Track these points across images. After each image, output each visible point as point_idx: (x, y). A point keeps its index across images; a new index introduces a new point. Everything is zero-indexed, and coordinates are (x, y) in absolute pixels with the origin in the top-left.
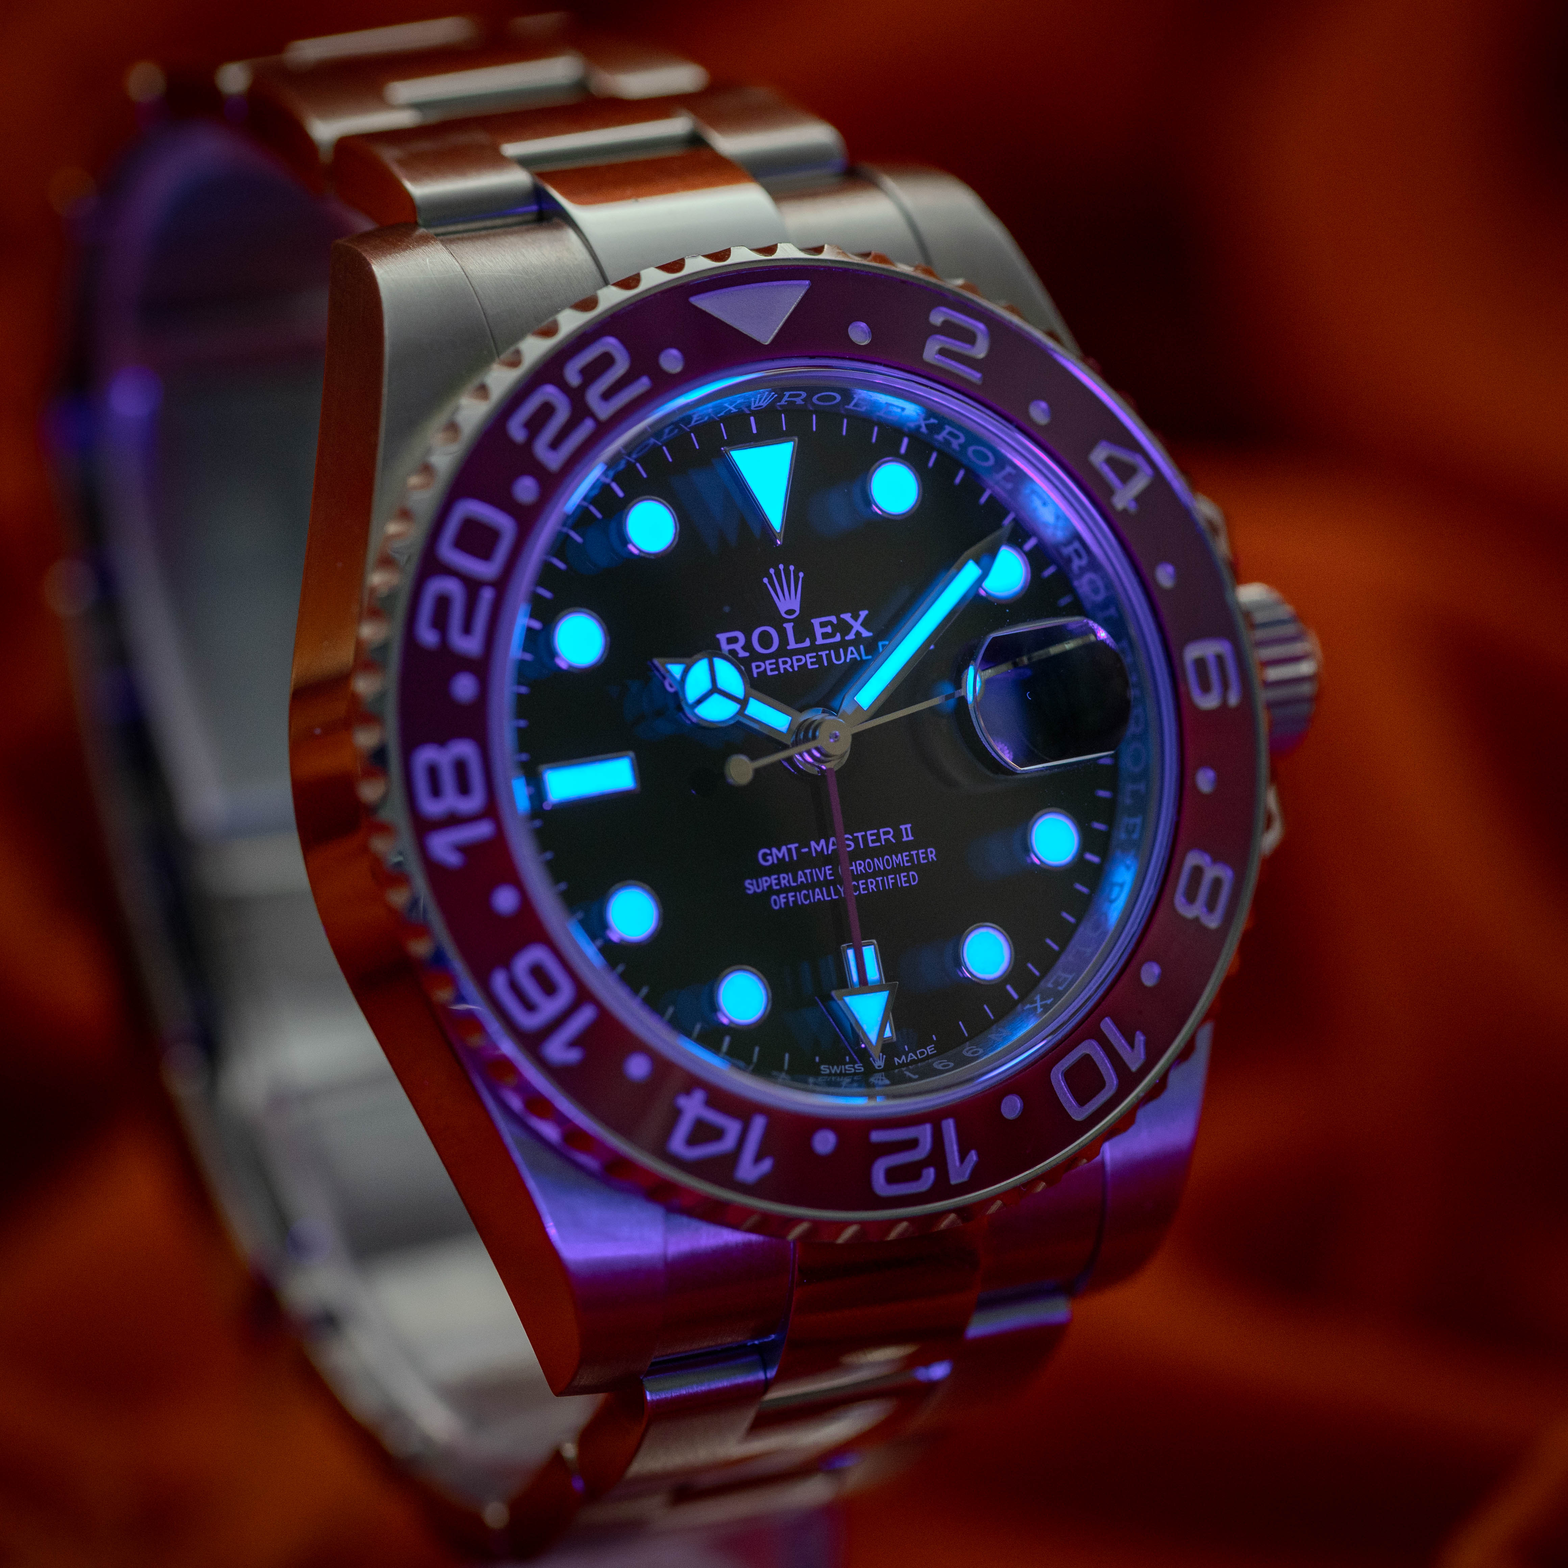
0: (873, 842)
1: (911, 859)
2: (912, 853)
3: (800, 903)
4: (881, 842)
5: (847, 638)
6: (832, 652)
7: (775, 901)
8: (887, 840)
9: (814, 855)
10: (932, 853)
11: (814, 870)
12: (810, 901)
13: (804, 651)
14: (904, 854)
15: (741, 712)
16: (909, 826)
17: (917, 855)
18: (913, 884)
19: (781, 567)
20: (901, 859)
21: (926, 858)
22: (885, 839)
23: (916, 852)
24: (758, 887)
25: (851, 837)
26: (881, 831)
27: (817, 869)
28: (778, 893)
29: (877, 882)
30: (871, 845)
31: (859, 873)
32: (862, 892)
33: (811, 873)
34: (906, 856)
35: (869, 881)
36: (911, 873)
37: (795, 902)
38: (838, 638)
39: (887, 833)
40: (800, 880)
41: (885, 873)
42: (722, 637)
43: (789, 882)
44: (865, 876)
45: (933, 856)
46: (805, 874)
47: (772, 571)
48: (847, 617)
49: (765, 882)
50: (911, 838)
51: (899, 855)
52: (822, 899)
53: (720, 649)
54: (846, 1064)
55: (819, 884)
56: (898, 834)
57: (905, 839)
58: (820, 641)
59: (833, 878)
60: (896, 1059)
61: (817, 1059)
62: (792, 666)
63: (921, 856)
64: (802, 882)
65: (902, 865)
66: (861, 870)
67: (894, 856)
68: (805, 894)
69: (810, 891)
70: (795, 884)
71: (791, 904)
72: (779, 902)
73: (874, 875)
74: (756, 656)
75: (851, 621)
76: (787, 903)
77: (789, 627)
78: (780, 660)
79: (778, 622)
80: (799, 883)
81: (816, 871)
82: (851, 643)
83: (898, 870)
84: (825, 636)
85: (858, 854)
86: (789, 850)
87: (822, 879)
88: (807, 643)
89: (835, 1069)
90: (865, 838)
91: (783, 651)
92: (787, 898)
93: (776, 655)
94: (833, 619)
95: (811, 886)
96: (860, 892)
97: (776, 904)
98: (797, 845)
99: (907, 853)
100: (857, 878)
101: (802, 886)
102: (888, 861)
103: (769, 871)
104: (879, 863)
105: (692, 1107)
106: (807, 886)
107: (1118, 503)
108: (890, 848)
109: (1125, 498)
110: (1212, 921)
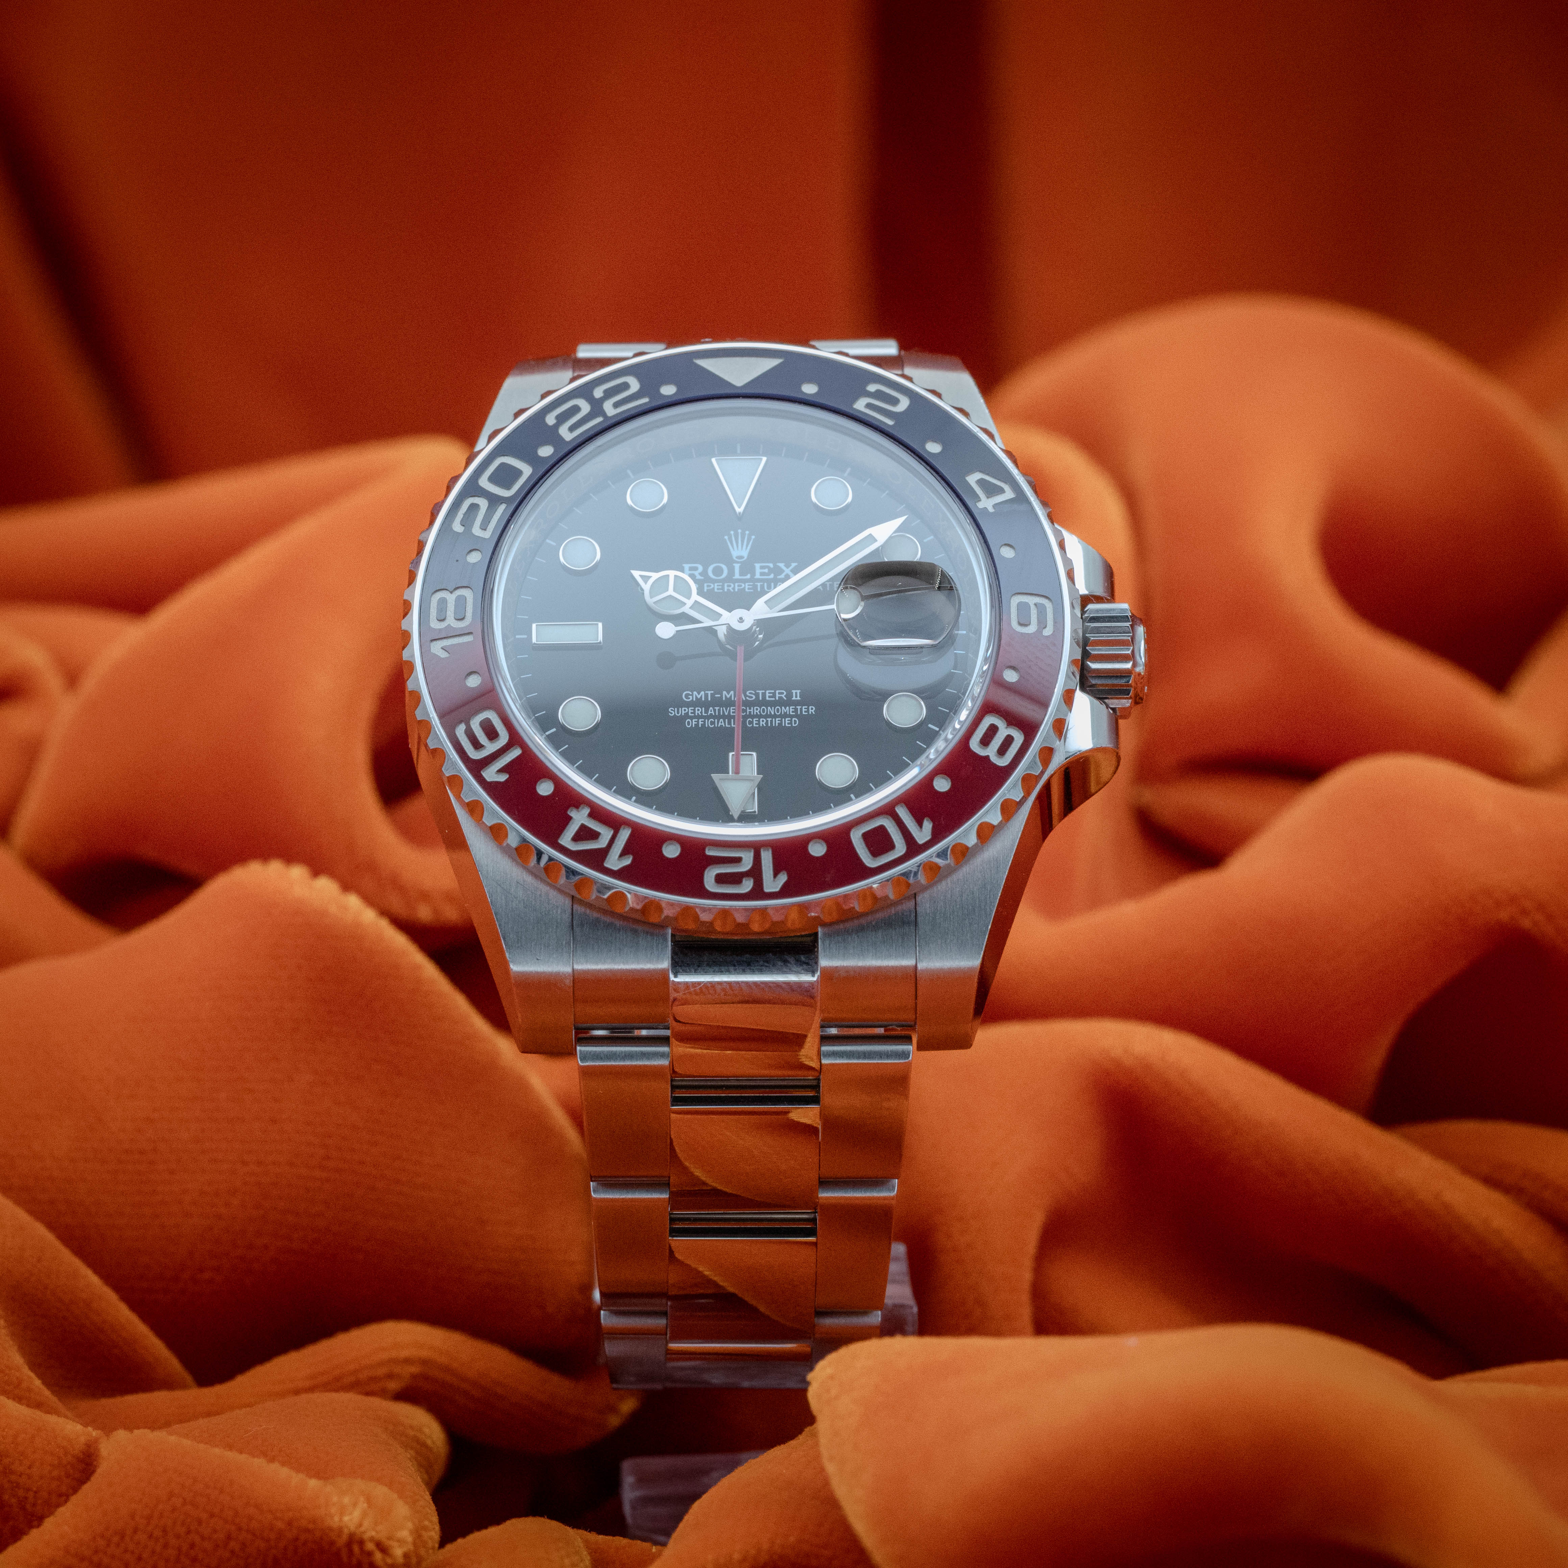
0: (769, 697)
1: (796, 710)
2: (797, 707)
3: (707, 726)
4: (775, 698)
5: (778, 577)
6: (766, 584)
7: (689, 722)
9: (724, 699)
10: (812, 709)
11: (721, 708)
12: (715, 726)
13: (745, 581)
14: (791, 707)
16: (798, 691)
17: (801, 709)
18: (793, 725)
20: (790, 710)
21: (807, 711)
22: (779, 697)
23: (801, 707)
24: (678, 713)
25: (753, 692)
26: (777, 692)
27: (724, 708)
28: (692, 718)
29: (767, 721)
30: (768, 699)
31: (755, 713)
32: (755, 725)
33: (719, 710)
34: (792, 709)
35: (761, 719)
36: (793, 719)
37: (703, 725)
38: (772, 576)
39: (782, 694)
40: (710, 712)
41: (775, 716)
43: (701, 712)
44: (759, 716)
45: (813, 711)
46: (715, 710)
49: (683, 711)
50: (799, 698)
51: (788, 707)
52: (724, 726)
55: (724, 717)
56: (789, 695)
57: (794, 698)
58: (758, 576)
59: (734, 714)
62: (734, 589)
63: (804, 710)
64: (711, 714)
65: (788, 713)
66: (757, 713)
67: (783, 708)
68: (711, 721)
69: (716, 720)
70: (706, 715)
71: (700, 726)
72: (691, 723)
73: (766, 716)
74: (707, 579)
75: (784, 568)
76: (697, 725)
77: (737, 567)
80: (709, 714)
81: (723, 709)
83: (785, 716)
84: (762, 574)
85: (757, 703)
86: (706, 695)
87: (726, 714)
88: (748, 576)
90: (764, 694)
92: (698, 722)
93: (724, 581)
94: (771, 565)
95: (719, 717)
96: (753, 725)
97: (689, 724)
98: (712, 692)
99: (794, 707)
100: (753, 717)
101: (711, 716)
102: (778, 710)
103: (688, 705)
104: (771, 710)
105: (580, 817)
106: (714, 717)
107: (981, 505)
108: (781, 703)
109: (987, 503)
110: (1001, 761)
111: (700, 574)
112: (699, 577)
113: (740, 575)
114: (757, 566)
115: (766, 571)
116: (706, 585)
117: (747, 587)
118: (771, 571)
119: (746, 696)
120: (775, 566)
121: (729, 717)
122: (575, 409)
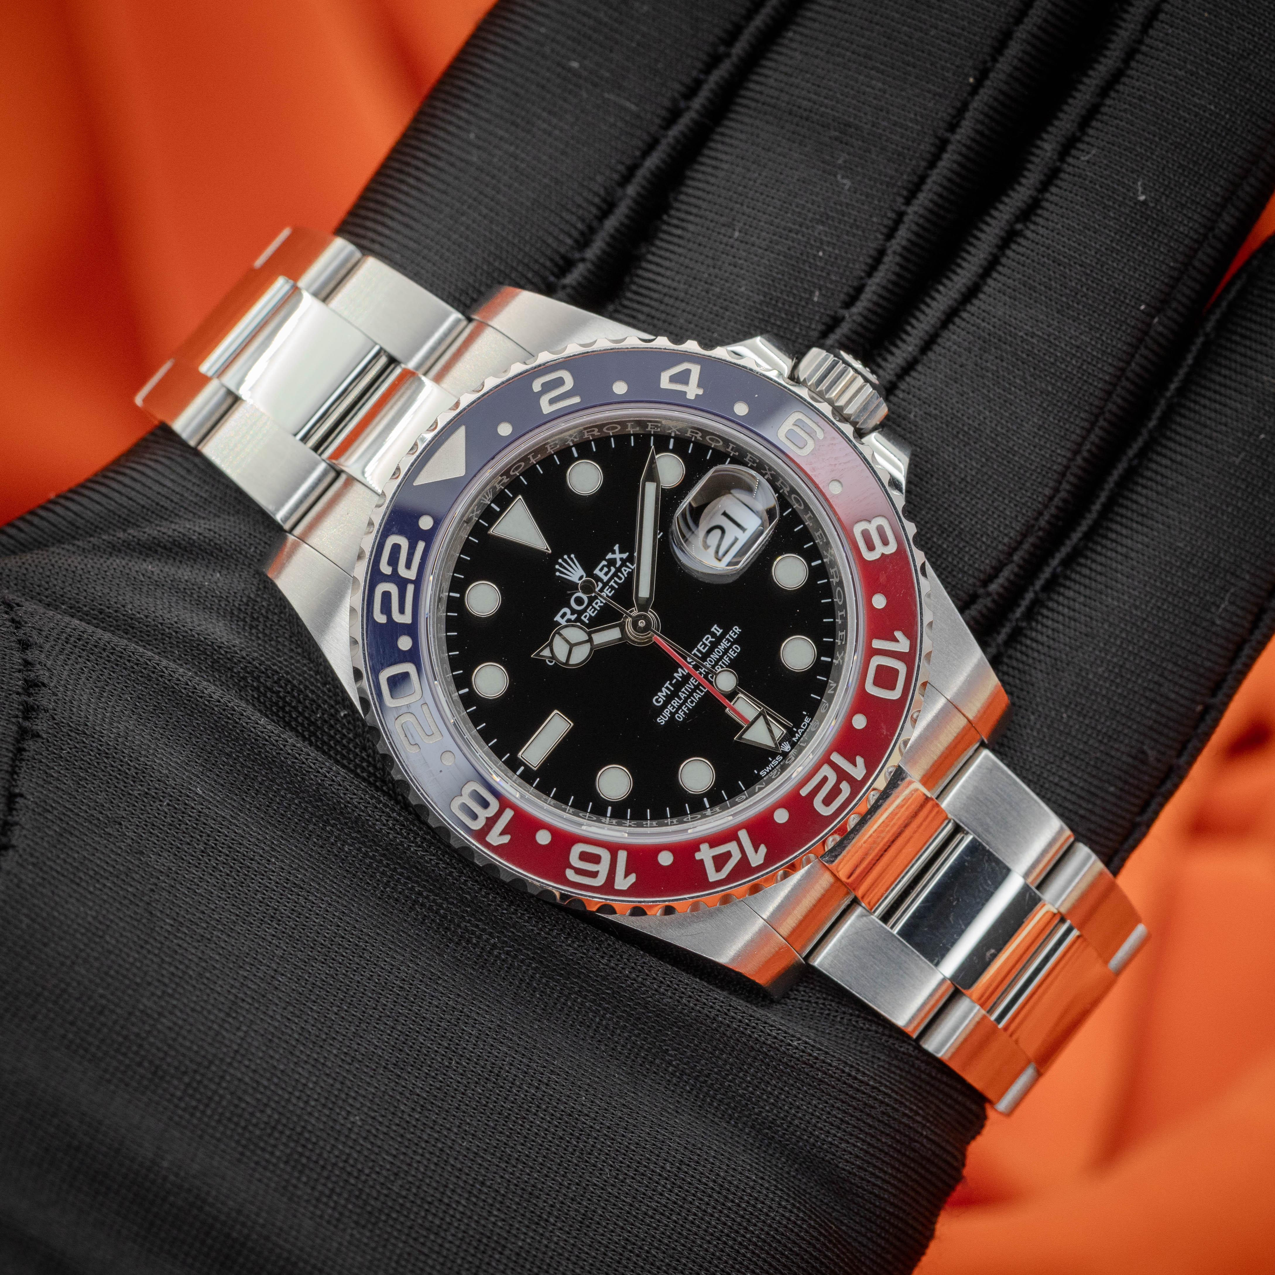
0: (704, 648)
1: (729, 641)
2: (727, 637)
3: (691, 707)
4: (708, 646)
7: (678, 717)
8: (710, 642)
9: (680, 679)
10: (736, 629)
12: (695, 702)
14: (724, 641)
15: (592, 646)
16: (715, 626)
17: (730, 636)
18: (738, 651)
20: (724, 644)
21: (736, 633)
23: (728, 635)
24: (665, 718)
25: (692, 656)
26: (704, 640)
28: (677, 712)
29: (720, 665)
30: (704, 651)
33: (686, 689)
35: (716, 668)
36: (734, 647)
37: (688, 709)
38: (613, 570)
39: (708, 638)
40: (682, 697)
41: (721, 658)
42: (558, 618)
43: (678, 702)
44: (713, 667)
45: (738, 630)
46: (683, 692)
47: (557, 567)
48: (610, 556)
49: (667, 713)
50: (721, 631)
51: (722, 643)
52: (701, 697)
54: (770, 761)
55: (694, 691)
56: (713, 635)
57: (718, 634)
59: (697, 682)
60: (793, 738)
61: (755, 771)
63: (732, 635)
64: (684, 697)
65: (726, 647)
66: (709, 667)
67: (719, 647)
68: (690, 702)
69: (692, 698)
70: (682, 701)
71: (688, 712)
72: (680, 716)
73: (716, 663)
76: (685, 713)
80: (683, 699)
81: (687, 686)
82: (621, 566)
83: (726, 651)
85: (701, 660)
86: (667, 688)
87: (693, 687)
89: (768, 769)
90: (699, 651)
92: (683, 711)
93: (590, 604)
94: (604, 563)
95: (691, 695)
97: (680, 718)
98: (668, 682)
99: (725, 639)
100: (710, 672)
101: (686, 699)
102: (718, 651)
103: (664, 706)
104: (715, 656)
105: (706, 854)
106: (688, 697)
107: (691, 396)
108: (714, 645)
109: (692, 390)
110: (892, 548)
111: (572, 614)
112: (573, 617)
114: (597, 571)
119: (690, 663)
121: (697, 687)
122: (386, 596)
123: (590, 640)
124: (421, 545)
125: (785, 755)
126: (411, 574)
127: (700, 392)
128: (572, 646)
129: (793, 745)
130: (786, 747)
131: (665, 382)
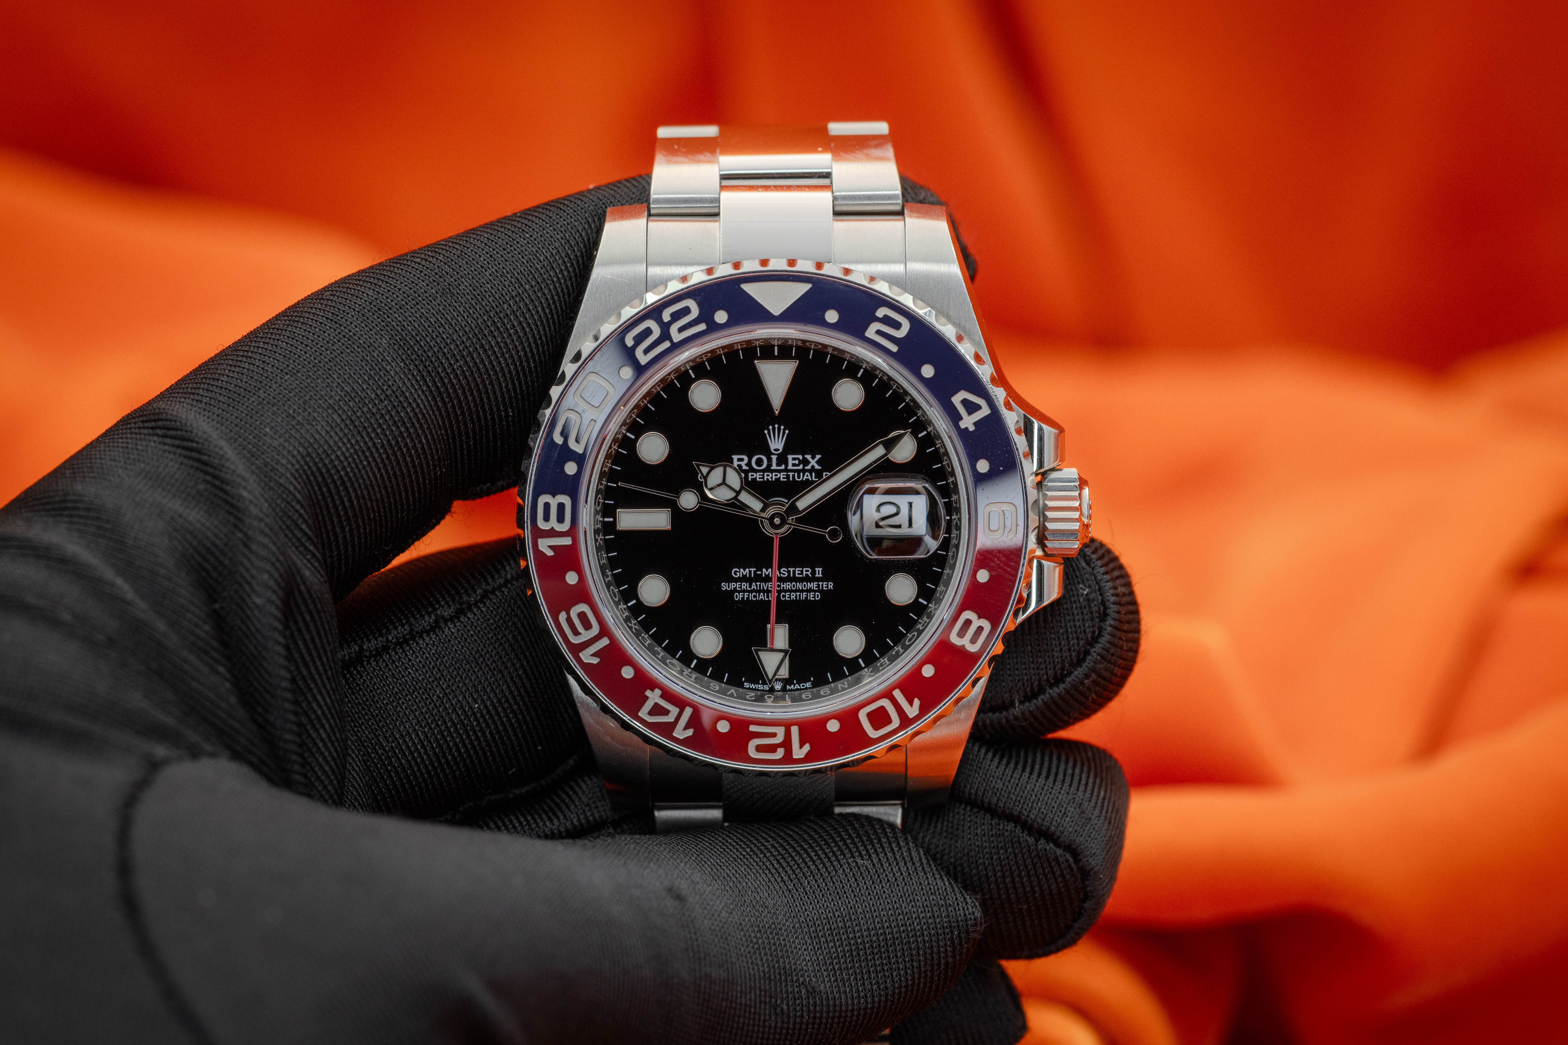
0: (799, 574)
1: (818, 587)
2: (819, 583)
3: (750, 599)
4: (803, 575)
7: (737, 596)
8: (807, 575)
9: (764, 576)
10: (831, 585)
12: (756, 599)
14: (815, 583)
15: (735, 498)
16: (821, 569)
17: (822, 585)
18: (817, 599)
19: (776, 426)
20: (813, 585)
21: (827, 587)
23: (822, 583)
24: (729, 588)
25: (786, 570)
26: (804, 569)
28: (739, 592)
29: (796, 595)
30: (797, 576)
31: (787, 589)
32: (787, 599)
33: (760, 585)
34: (816, 585)
35: (792, 594)
36: (817, 594)
37: (748, 598)
39: (808, 571)
40: (753, 588)
41: (802, 591)
43: (746, 588)
44: (791, 591)
45: (831, 587)
46: (757, 585)
47: (771, 427)
48: (808, 457)
49: (733, 586)
50: (821, 575)
51: (812, 583)
52: (763, 598)
53: (732, 463)
54: (759, 684)
55: (764, 591)
56: (814, 573)
57: (817, 575)
59: (771, 589)
60: (788, 686)
61: (743, 679)
63: (825, 586)
65: (812, 589)
67: (809, 584)
68: (754, 595)
69: (758, 594)
70: (750, 590)
71: (745, 600)
72: (738, 597)
73: (796, 591)
76: (743, 598)
78: (766, 474)
79: (768, 454)
81: (763, 584)
83: (810, 590)
85: (789, 579)
86: (750, 572)
87: (765, 589)
89: (753, 686)
90: (794, 572)
91: (768, 469)
92: (744, 595)
94: (800, 457)
95: (759, 591)
96: (785, 599)
97: (736, 598)
98: (754, 569)
99: (817, 583)
100: (785, 591)
101: (754, 591)
102: (805, 585)
103: (736, 580)
104: (799, 586)
105: (654, 697)
106: (756, 591)
107: (963, 425)
108: (807, 579)
109: (968, 422)
110: (973, 649)
111: (746, 465)
112: (745, 467)
113: (777, 466)
115: (797, 462)
116: (750, 474)
117: (782, 476)
118: (800, 462)
119: (780, 573)
120: (803, 457)
121: (768, 591)
122: (648, 332)
123: (738, 493)
124: (702, 327)
125: (772, 690)
126: (677, 337)
127: (972, 428)
128: (724, 483)
129: (784, 689)
130: (778, 686)
131: (957, 399)
